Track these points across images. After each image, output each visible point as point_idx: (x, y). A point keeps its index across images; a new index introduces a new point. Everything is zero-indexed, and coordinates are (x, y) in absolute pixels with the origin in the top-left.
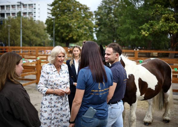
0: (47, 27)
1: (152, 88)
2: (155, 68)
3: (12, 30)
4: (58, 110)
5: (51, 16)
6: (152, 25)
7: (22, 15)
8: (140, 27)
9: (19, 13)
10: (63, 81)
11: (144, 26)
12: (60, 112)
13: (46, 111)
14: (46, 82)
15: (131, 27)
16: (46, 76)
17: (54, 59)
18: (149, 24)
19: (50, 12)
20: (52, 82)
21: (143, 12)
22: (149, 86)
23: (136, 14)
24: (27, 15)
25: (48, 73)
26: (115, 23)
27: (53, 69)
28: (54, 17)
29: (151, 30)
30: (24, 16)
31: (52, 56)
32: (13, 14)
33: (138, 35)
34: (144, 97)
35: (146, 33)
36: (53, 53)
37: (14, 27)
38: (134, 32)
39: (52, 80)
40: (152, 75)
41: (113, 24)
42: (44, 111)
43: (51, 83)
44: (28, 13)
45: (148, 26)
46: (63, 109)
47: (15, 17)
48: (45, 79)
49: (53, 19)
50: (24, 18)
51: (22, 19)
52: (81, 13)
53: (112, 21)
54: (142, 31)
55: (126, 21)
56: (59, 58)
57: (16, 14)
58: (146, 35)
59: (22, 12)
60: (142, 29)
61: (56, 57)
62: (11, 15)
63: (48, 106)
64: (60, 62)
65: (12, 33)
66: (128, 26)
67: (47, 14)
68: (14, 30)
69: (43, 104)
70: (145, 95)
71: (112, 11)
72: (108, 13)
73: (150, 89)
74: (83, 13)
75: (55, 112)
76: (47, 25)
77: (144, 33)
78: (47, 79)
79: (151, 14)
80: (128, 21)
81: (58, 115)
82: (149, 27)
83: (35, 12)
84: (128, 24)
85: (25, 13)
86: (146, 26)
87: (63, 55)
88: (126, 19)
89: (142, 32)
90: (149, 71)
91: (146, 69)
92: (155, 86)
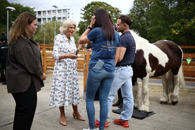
0: (79, 30)
1: (163, 65)
2: (167, 47)
3: (47, 33)
4: (71, 74)
5: (83, 20)
6: (183, 23)
7: (57, 19)
8: (170, 26)
9: (54, 18)
10: (74, 49)
11: (174, 25)
12: (72, 76)
13: (60, 75)
14: (59, 50)
15: (162, 28)
16: (60, 44)
17: (66, 29)
18: (180, 22)
19: (83, 16)
20: (66, 49)
21: (176, 12)
22: (160, 63)
23: (169, 14)
24: (61, 20)
25: (61, 42)
26: (147, 26)
27: (65, 38)
28: (86, 21)
29: (182, 28)
30: (59, 21)
31: (65, 27)
32: (49, 19)
33: (169, 36)
34: (155, 74)
35: (177, 32)
36: (66, 24)
37: (49, 31)
38: (166, 33)
39: (66, 47)
40: (163, 53)
41: (145, 27)
42: (59, 76)
43: (65, 51)
44: (62, 18)
45: (179, 24)
46: (74, 74)
47: (51, 22)
48: (59, 47)
49: (85, 22)
50: (59, 22)
51: (56, 23)
52: (113, 17)
53: (144, 24)
54: (172, 29)
55: (157, 23)
56: (70, 29)
57: (51, 19)
58: (177, 33)
59: (57, 17)
60: (172, 27)
61: (68, 28)
62: (47, 20)
63: (63, 71)
64: (71, 32)
65: (47, 36)
66: (159, 27)
67: (80, 18)
68: (49, 34)
69: (58, 69)
70: (155, 71)
71: (145, 14)
72: (140, 16)
73: (160, 65)
74: (115, 16)
75: (69, 76)
76: (80, 27)
77: (174, 32)
78: (61, 47)
79: (182, 13)
80: (160, 21)
81: (71, 78)
82: (180, 26)
83: (69, 17)
84: (160, 24)
85: (59, 18)
86: (177, 24)
87: (74, 27)
88: (157, 20)
89: (172, 31)
90: (160, 49)
91: (157, 47)
92: (166, 64)
